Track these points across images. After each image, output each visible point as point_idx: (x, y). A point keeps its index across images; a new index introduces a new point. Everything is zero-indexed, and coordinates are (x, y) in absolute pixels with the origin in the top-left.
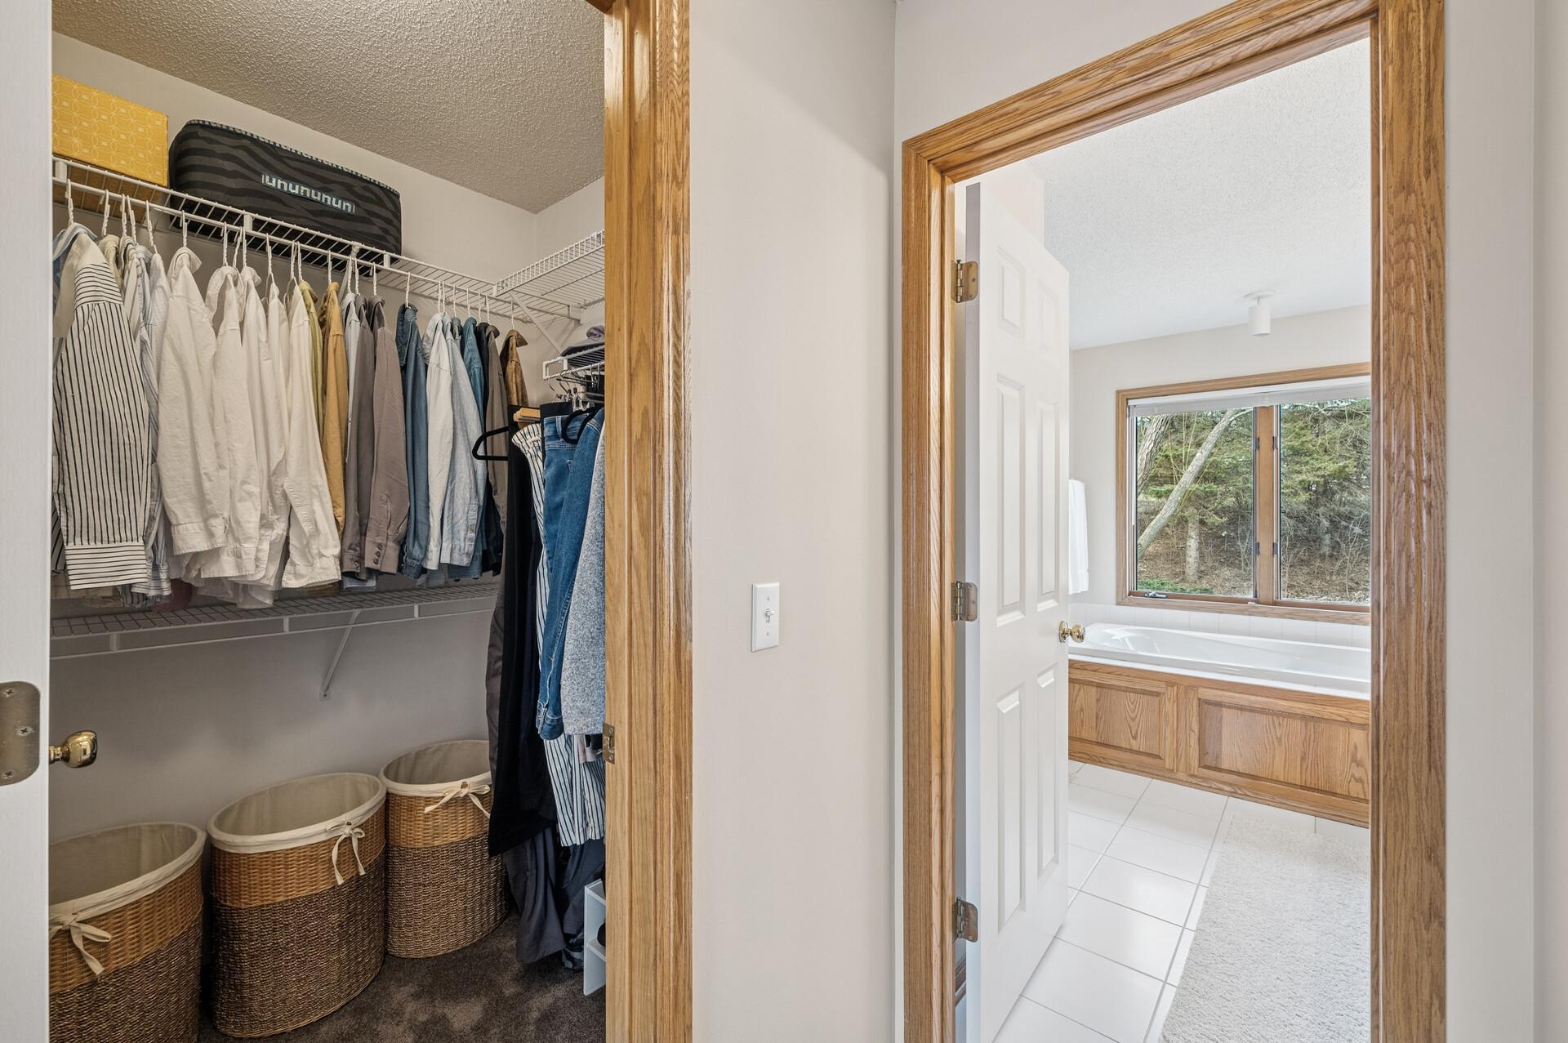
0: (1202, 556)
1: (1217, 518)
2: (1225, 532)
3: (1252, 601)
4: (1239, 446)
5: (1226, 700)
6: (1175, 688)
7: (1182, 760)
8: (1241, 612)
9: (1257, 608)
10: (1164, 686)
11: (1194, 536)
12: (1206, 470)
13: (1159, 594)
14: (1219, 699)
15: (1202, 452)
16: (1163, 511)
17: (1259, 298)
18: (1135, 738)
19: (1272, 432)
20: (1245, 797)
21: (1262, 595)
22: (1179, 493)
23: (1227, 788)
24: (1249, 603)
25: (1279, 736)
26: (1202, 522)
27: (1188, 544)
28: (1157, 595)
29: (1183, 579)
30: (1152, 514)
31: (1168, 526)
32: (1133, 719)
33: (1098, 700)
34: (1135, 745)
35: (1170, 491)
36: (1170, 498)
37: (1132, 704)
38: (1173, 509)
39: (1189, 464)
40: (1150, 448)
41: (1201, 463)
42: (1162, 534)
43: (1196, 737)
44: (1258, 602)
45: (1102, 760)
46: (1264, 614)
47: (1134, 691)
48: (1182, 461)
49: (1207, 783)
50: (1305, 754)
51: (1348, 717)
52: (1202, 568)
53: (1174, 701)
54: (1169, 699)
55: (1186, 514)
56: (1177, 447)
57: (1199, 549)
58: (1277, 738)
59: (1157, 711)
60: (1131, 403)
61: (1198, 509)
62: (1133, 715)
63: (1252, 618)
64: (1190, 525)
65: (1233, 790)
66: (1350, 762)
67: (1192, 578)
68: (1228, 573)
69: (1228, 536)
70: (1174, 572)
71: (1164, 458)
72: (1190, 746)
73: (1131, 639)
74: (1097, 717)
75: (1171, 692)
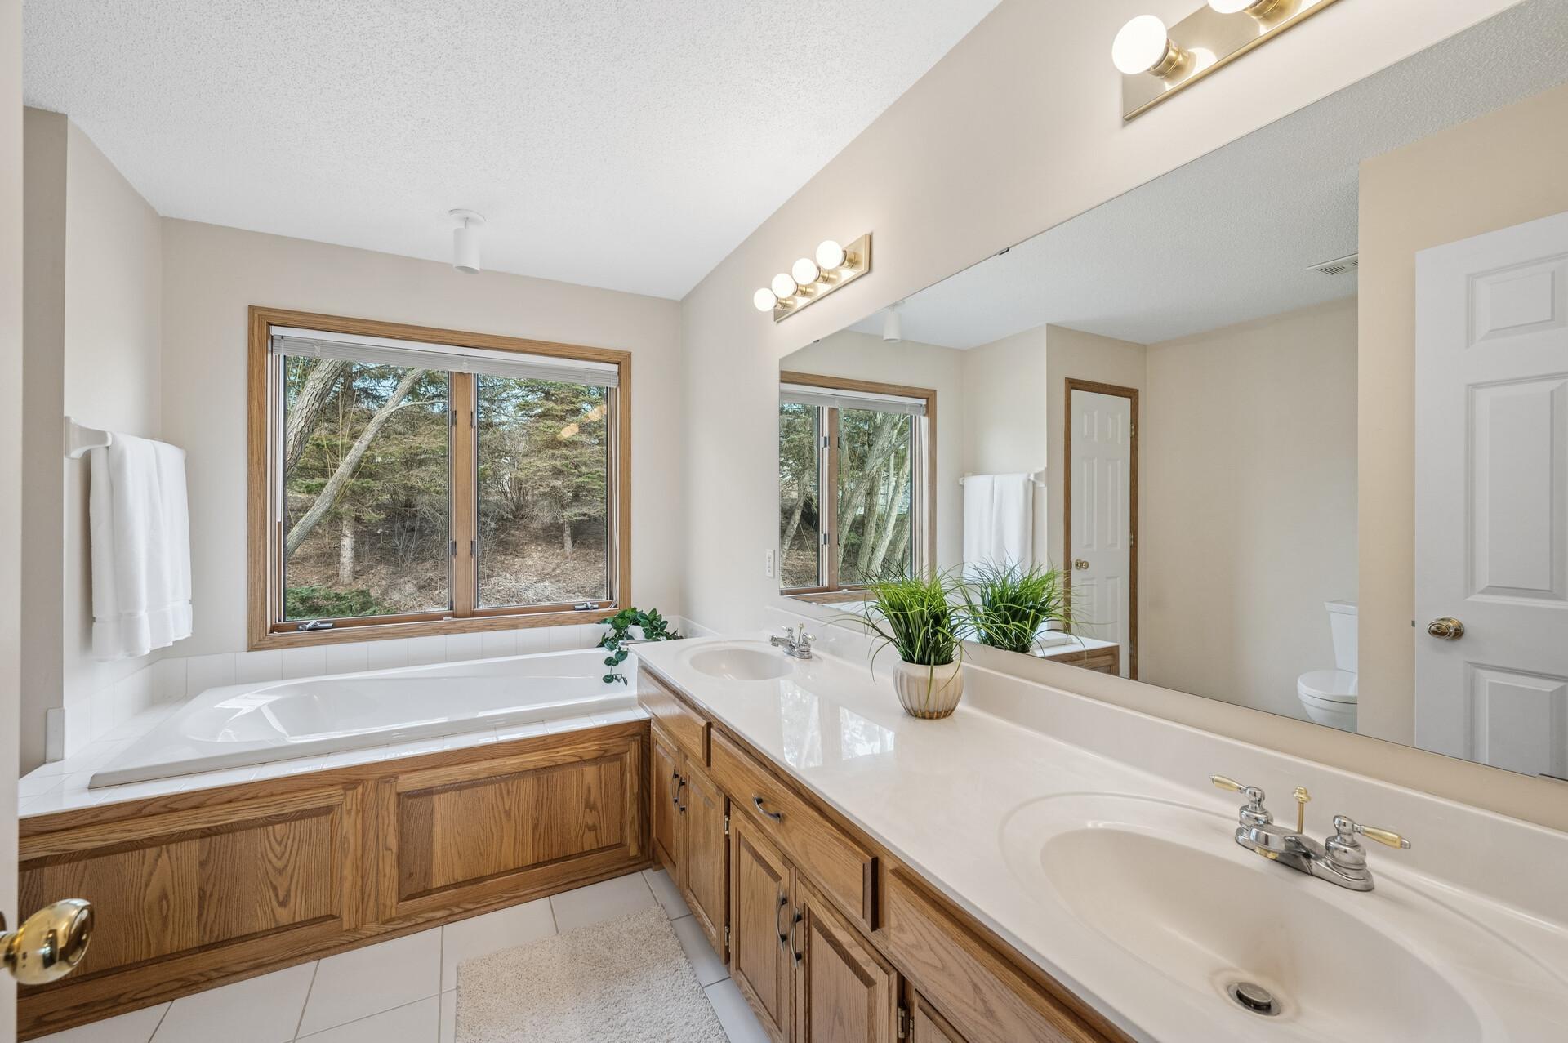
0: (357, 557)
1: (374, 515)
2: (381, 530)
3: (448, 615)
4: (396, 442)
5: (437, 783)
6: (360, 789)
7: (371, 903)
8: (436, 632)
9: (454, 623)
10: (342, 791)
11: (349, 535)
12: (363, 464)
13: (322, 623)
14: (428, 784)
15: (360, 442)
16: (315, 507)
17: (467, 220)
18: (283, 904)
19: (470, 406)
20: (467, 913)
21: (459, 606)
22: (335, 486)
23: (439, 914)
24: (445, 618)
25: (507, 808)
26: (358, 520)
27: (342, 543)
28: (319, 625)
29: (336, 582)
30: (300, 511)
31: (318, 524)
32: (281, 871)
33: (203, 864)
34: (284, 916)
35: (322, 486)
36: (325, 491)
37: (280, 844)
38: (328, 505)
39: (346, 455)
40: (300, 427)
41: (360, 453)
42: (311, 533)
43: (394, 857)
44: (454, 616)
45: (214, 975)
46: (463, 630)
47: (284, 819)
48: (337, 452)
49: (410, 920)
50: (537, 820)
51: (582, 754)
52: (358, 569)
53: (357, 812)
54: (349, 812)
55: (341, 510)
56: (332, 437)
57: (355, 549)
58: (505, 812)
59: (327, 840)
60: (275, 331)
61: (354, 505)
62: (279, 864)
63: (449, 637)
64: (345, 522)
65: (448, 912)
66: (583, 809)
67: (346, 581)
68: (384, 571)
69: (383, 533)
70: (326, 576)
71: (315, 447)
72: (385, 875)
73: (271, 706)
74: (202, 899)
75: (352, 798)
